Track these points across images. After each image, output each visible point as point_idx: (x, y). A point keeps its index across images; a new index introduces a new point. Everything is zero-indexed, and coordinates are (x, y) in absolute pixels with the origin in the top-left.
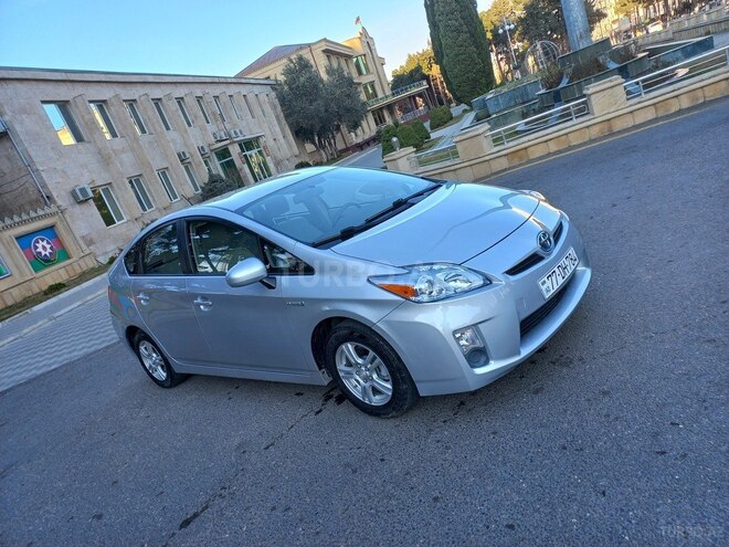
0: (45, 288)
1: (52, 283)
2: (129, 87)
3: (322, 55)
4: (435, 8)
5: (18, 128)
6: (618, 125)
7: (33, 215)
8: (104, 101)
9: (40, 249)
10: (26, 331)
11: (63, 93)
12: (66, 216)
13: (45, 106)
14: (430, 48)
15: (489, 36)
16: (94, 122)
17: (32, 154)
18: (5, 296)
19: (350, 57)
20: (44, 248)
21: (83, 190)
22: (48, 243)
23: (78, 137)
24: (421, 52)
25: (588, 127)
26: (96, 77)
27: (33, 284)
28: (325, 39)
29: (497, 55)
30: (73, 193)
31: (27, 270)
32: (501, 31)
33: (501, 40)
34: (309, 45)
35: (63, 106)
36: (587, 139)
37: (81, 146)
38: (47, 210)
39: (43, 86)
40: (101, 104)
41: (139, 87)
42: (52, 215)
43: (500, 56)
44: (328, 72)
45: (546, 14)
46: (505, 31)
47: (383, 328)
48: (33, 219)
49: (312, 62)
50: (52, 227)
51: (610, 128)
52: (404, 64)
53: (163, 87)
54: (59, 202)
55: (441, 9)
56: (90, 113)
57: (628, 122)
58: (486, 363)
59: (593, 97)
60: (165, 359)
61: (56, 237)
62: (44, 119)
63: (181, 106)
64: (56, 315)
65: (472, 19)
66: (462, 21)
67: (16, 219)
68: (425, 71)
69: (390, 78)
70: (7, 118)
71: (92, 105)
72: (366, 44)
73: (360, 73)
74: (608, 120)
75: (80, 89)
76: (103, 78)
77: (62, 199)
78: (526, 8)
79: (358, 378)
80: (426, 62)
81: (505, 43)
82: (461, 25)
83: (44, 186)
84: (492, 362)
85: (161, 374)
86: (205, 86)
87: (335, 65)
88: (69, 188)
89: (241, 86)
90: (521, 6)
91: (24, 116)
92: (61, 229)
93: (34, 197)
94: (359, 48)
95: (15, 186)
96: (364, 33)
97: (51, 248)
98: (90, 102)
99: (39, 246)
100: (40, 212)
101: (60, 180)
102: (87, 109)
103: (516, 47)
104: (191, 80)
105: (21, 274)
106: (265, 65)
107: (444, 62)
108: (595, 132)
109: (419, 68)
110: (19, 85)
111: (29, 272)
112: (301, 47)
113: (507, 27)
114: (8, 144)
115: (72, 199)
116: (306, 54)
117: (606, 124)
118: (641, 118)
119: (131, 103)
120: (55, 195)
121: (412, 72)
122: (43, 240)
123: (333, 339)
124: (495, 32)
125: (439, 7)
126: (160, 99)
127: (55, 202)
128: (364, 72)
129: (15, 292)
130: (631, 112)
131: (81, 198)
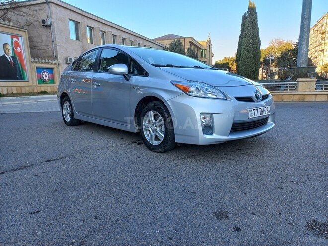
0: (39, 92)
1: (43, 90)
2: (105, 26)
3: (189, 43)
4: (243, 40)
5: (55, 26)
6: (308, 99)
7: (47, 61)
8: (93, 28)
9: (44, 76)
10: (24, 102)
11: (79, 19)
12: (60, 67)
13: (70, 21)
14: (235, 57)
15: (262, 60)
16: (86, 34)
17: (57, 37)
18: (22, 89)
19: (200, 48)
20: (46, 76)
21: (70, 59)
22: (48, 74)
23: (77, 38)
24: (231, 57)
25: (293, 95)
26: (94, 18)
27: (36, 88)
28: (192, 38)
29: (263, 69)
30: (66, 59)
31: (35, 82)
32: (268, 58)
33: (266, 63)
34: (185, 38)
35: (77, 24)
36: (291, 100)
37: (77, 41)
38: (53, 62)
39: (72, 13)
40: (92, 29)
41: (110, 28)
42: (54, 64)
43: (264, 70)
44: (188, 51)
45: (290, 58)
46: (269, 59)
47: (170, 104)
48: (46, 63)
49: (183, 44)
50: (52, 69)
51: (303, 99)
52: (221, 60)
53: (119, 31)
54: (59, 60)
55: (245, 41)
56: (86, 30)
57: (313, 99)
58: (211, 134)
59: (300, 83)
60: (72, 112)
61: (52, 73)
62: (67, 26)
63: (123, 41)
64: (39, 101)
65: (257, 49)
66: (252, 49)
67: (40, 60)
68: (230, 65)
69: (214, 63)
70: (53, 20)
71: (88, 28)
72: (208, 46)
73: (202, 56)
74: (304, 95)
75: (86, 20)
76: (96, 19)
77: (61, 59)
78: (282, 53)
79: (150, 130)
80: (231, 62)
81: (268, 65)
82: (251, 50)
83: (56, 52)
84: (214, 134)
85: (68, 119)
86: (136, 38)
87: (192, 49)
88: (65, 56)
89: (151, 43)
90: (280, 52)
91: (60, 22)
92: (55, 71)
93: (50, 55)
94: (205, 46)
95: (45, 48)
96: (209, 41)
97: (49, 77)
98: (88, 26)
99: (44, 74)
100: (50, 61)
101: (63, 52)
102: (85, 28)
103: (272, 69)
104: (131, 33)
105: (33, 83)
106: (164, 40)
107: (239, 63)
108: (296, 98)
109: (227, 64)
110: (62, 9)
111: (36, 82)
112: (182, 37)
113: (271, 57)
114: (49, 31)
115: (65, 61)
116: (182, 40)
117: (302, 96)
118: (319, 99)
119: (104, 33)
120: (59, 57)
121: (224, 64)
122: (47, 72)
123: (145, 109)
124: (265, 59)
125: (245, 39)
126: (116, 36)
127: (57, 60)
128: (204, 56)
129: (27, 89)
130: (315, 95)
131: (69, 62)
